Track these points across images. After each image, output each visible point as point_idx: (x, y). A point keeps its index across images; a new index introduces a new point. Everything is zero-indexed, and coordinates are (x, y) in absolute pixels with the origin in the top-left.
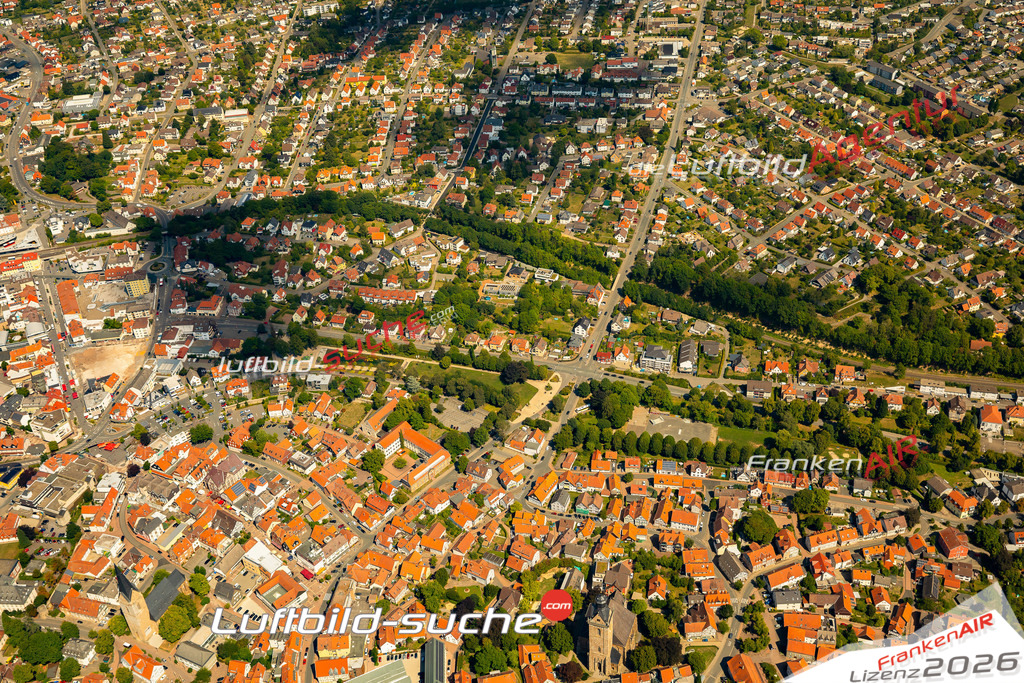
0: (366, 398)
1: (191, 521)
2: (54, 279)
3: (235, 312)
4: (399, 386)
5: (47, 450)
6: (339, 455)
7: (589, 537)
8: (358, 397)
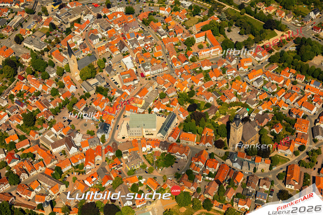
0: (202, 17)
1: (110, 41)
4: (217, 16)
6: (178, 36)
7: (262, 100)
8: (197, 15)
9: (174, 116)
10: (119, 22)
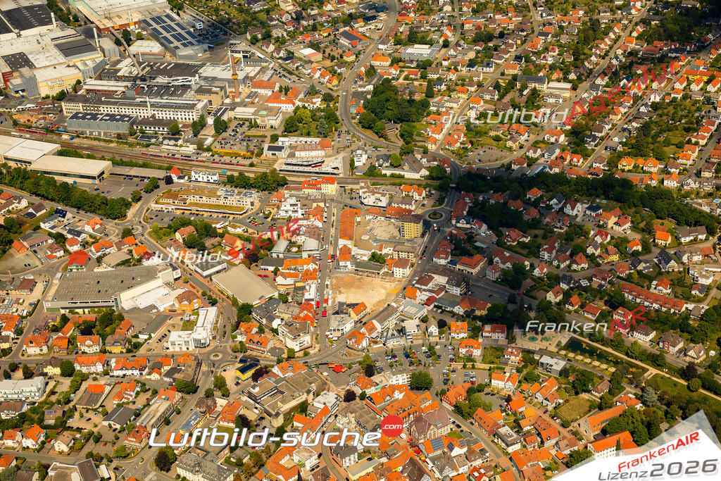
0: (596, 396)
1: (384, 460)
2: (342, 206)
3: (493, 276)
4: (634, 394)
5: (285, 356)
6: (548, 444)
8: (584, 391)
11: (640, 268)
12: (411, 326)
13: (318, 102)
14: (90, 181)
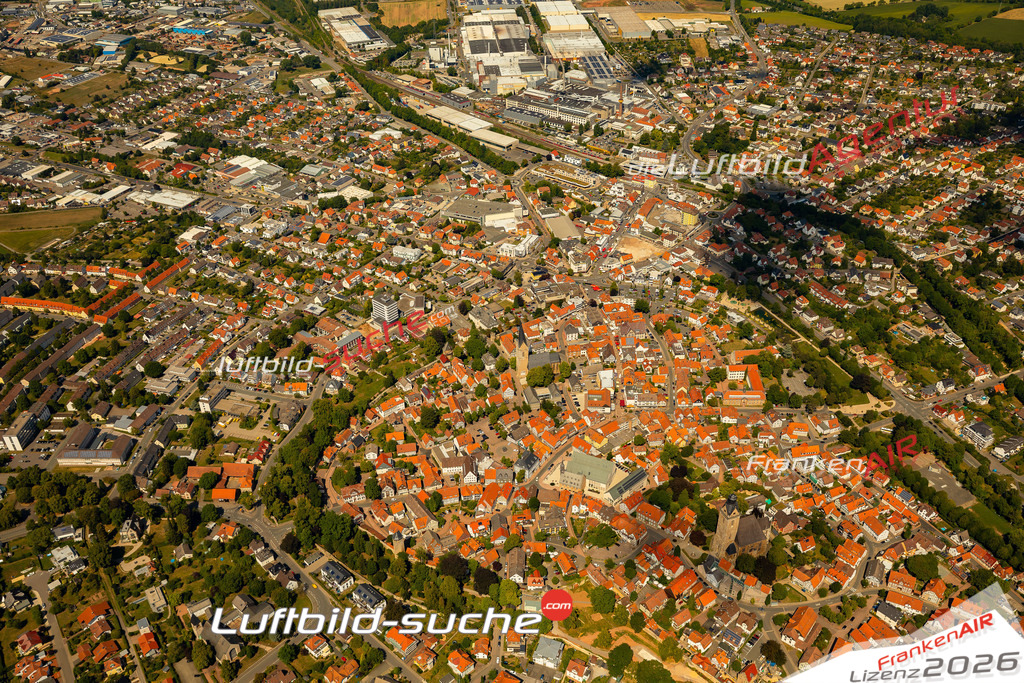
2: (653, 196)
3: (729, 259)
4: (778, 347)
5: (566, 272)
7: (801, 494)
8: (746, 337)
9: (642, 475)
10: (619, 319)
11: (831, 276)
12: (654, 275)
13: (672, 128)
14: (501, 149)
